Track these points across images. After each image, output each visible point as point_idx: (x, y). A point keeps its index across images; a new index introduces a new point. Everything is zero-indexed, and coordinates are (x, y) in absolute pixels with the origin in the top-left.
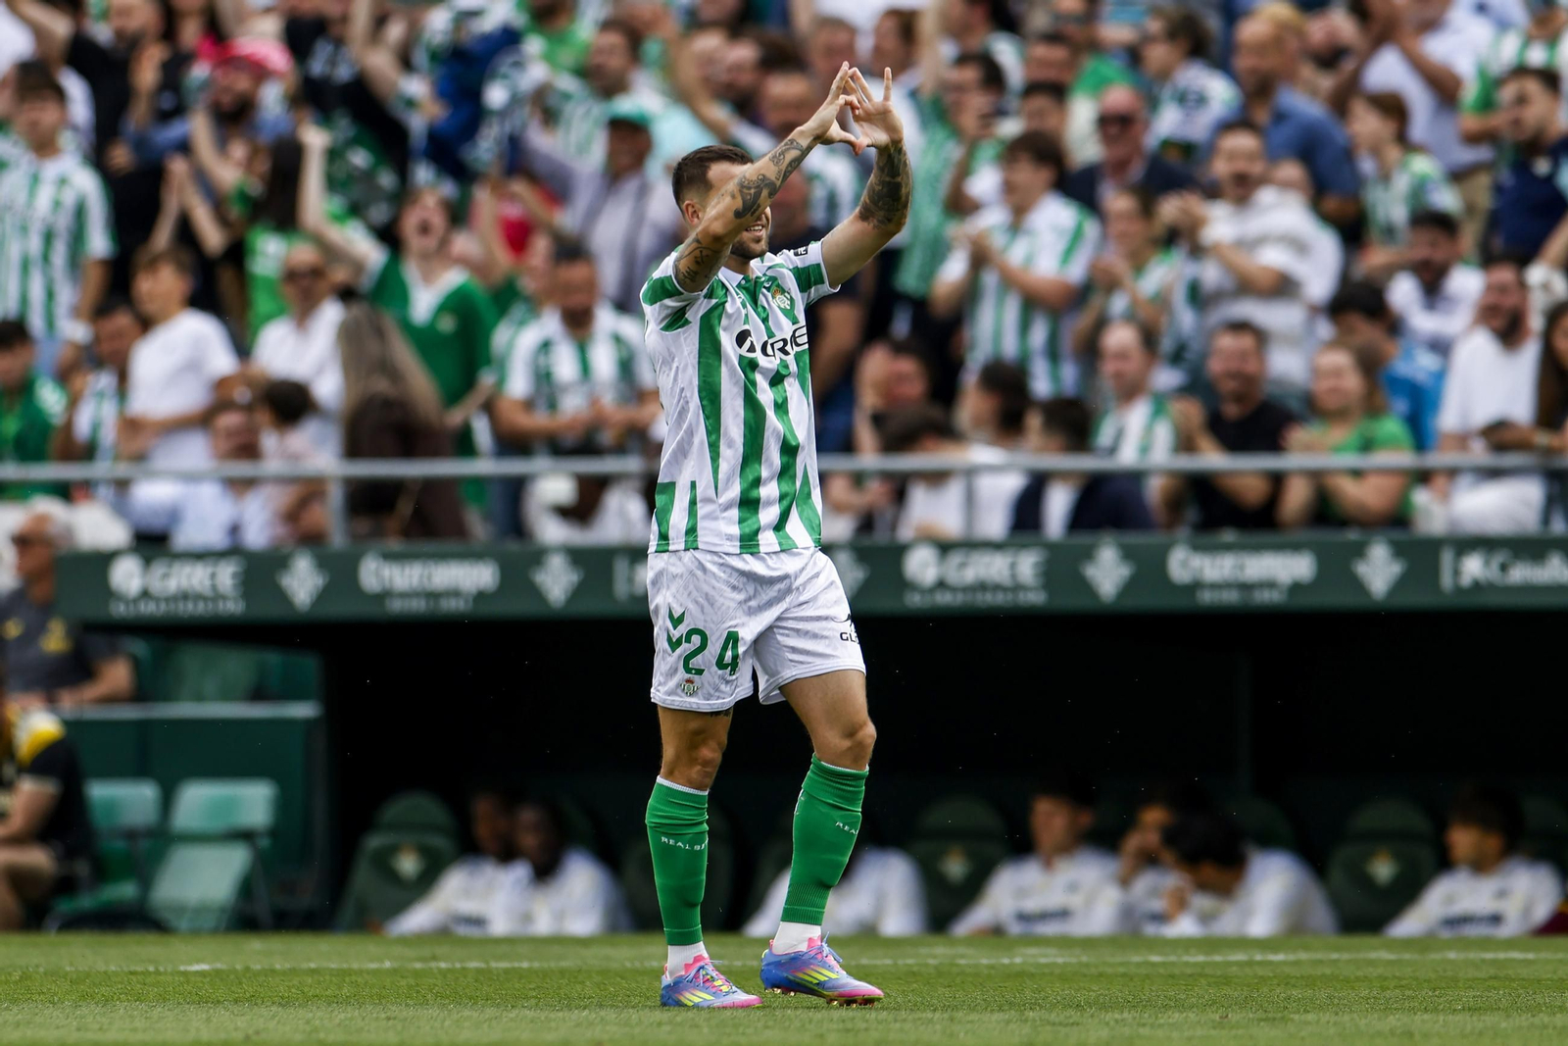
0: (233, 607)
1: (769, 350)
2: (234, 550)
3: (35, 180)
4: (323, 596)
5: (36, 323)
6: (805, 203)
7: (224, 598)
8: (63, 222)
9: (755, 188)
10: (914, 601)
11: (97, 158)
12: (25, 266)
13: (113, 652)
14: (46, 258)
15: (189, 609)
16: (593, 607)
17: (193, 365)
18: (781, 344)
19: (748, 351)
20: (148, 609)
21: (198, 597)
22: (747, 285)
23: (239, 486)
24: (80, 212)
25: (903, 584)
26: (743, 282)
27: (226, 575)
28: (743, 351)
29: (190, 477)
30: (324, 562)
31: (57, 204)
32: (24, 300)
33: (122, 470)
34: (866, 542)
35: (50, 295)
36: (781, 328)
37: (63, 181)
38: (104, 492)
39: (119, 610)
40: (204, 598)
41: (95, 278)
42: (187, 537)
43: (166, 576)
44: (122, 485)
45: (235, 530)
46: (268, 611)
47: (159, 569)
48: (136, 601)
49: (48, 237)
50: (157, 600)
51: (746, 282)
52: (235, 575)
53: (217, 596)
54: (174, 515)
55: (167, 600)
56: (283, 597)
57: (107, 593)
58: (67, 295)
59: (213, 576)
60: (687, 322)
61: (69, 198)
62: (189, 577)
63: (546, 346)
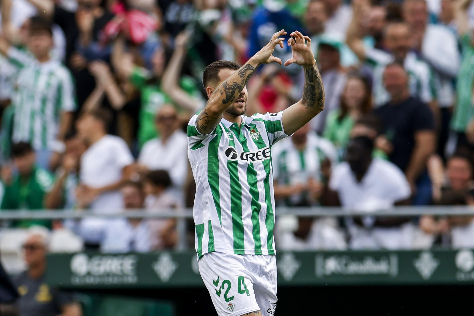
0: (131, 279)
1: (245, 157)
2: (132, 252)
3: (38, 73)
4: (175, 275)
5: (37, 143)
6: (406, 85)
7: (127, 275)
8: (51, 94)
9: (232, 89)
10: (461, 277)
11: (67, 62)
12: (33, 115)
13: (71, 301)
14: (43, 111)
15: (110, 281)
16: (306, 280)
17: (111, 162)
18: (251, 155)
19: (231, 158)
20: (90, 281)
21: (114, 275)
22: (235, 128)
23: (134, 221)
24: (59, 89)
25: (455, 269)
26: (234, 126)
27: (128, 265)
28: (230, 158)
29: (111, 217)
30: (176, 258)
31: (48, 85)
32: (32, 132)
33: (79, 213)
34: (438, 249)
35: (44, 129)
36: (252, 148)
37: (51, 74)
38: (69, 224)
39: (76, 281)
40: (118, 276)
41: (66, 120)
42: (109, 245)
43: (99, 265)
44: (78, 220)
45: (132, 243)
46: (148, 282)
47: (96, 261)
48: (84, 277)
49: (44, 101)
50: (95, 276)
51: (235, 126)
52: (132, 265)
53: (123, 275)
54: (102, 234)
55: (100, 276)
56: (155, 275)
57: (70, 273)
58: (53, 129)
59: (122, 265)
60: (202, 145)
61: (54, 82)
62: (110, 265)
63: (284, 154)
